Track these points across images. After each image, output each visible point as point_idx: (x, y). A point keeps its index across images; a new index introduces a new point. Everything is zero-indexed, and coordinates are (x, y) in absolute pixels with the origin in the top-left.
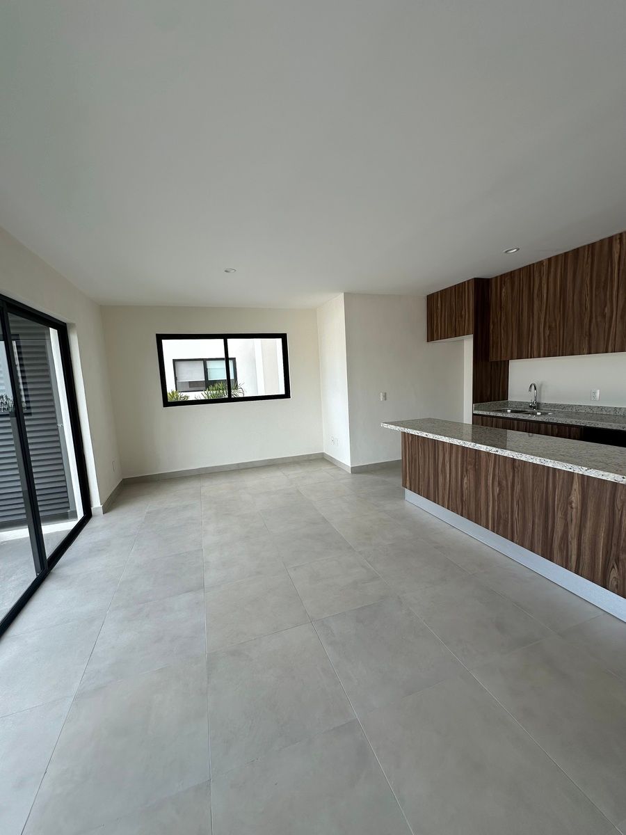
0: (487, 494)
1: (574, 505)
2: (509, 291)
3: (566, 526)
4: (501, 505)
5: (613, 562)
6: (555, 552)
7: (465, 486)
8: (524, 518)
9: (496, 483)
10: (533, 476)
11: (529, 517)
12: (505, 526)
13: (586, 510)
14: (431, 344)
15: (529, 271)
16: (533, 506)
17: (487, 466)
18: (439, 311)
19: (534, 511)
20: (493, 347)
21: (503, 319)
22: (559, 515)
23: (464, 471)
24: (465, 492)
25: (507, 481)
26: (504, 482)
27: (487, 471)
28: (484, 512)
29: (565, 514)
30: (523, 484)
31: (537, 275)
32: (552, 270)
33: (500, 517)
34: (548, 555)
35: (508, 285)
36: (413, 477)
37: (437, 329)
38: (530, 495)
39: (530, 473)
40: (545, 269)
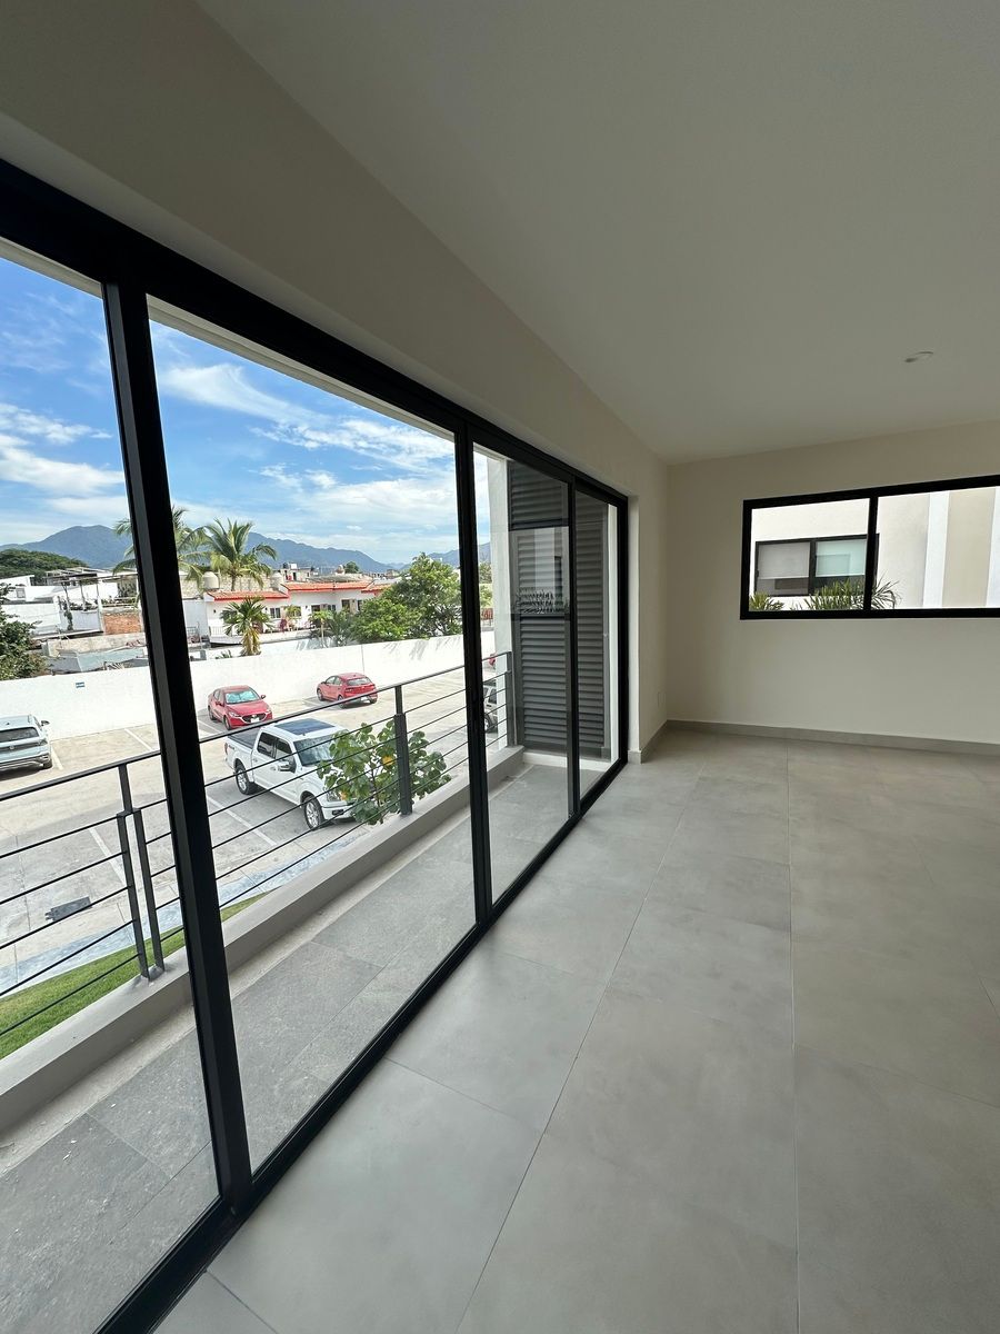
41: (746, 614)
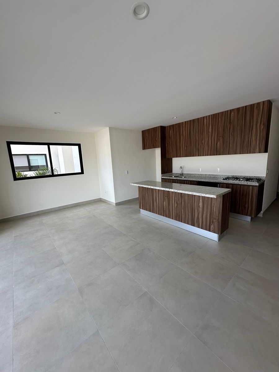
0: (172, 207)
1: (200, 207)
2: (172, 132)
3: (198, 214)
4: (177, 210)
5: (212, 223)
6: (195, 223)
7: (164, 205)
8: (185, 213)
9: (176, 203)
10: (188, 199)
11: (187, 213)
12: (179, 218)
13: (204, 208)
14: (144, 150)
15: (179, 125)
16: (188, 209)
17: (172, 197)
18: (147, 137)
19: (188, 211)
20: (167, 153)
21: (171, 143)
22: (196, 211)
23: (164, 200)
24: (165, 207)
25: (179, 201)
26: (178, 202)
27: (172, 199)
28: (171, 214)
29: (198, 210)
30: (184, 202)
31: (181, 127)
32: (186, 126)
33: (177, 214)
34: (193, 225)
35: (172, 130)
36: (144, 204)
37: (146, 145)
38: (187, 205)
39: (186, 198)
40: (184, 125)
41: (15, 179)
